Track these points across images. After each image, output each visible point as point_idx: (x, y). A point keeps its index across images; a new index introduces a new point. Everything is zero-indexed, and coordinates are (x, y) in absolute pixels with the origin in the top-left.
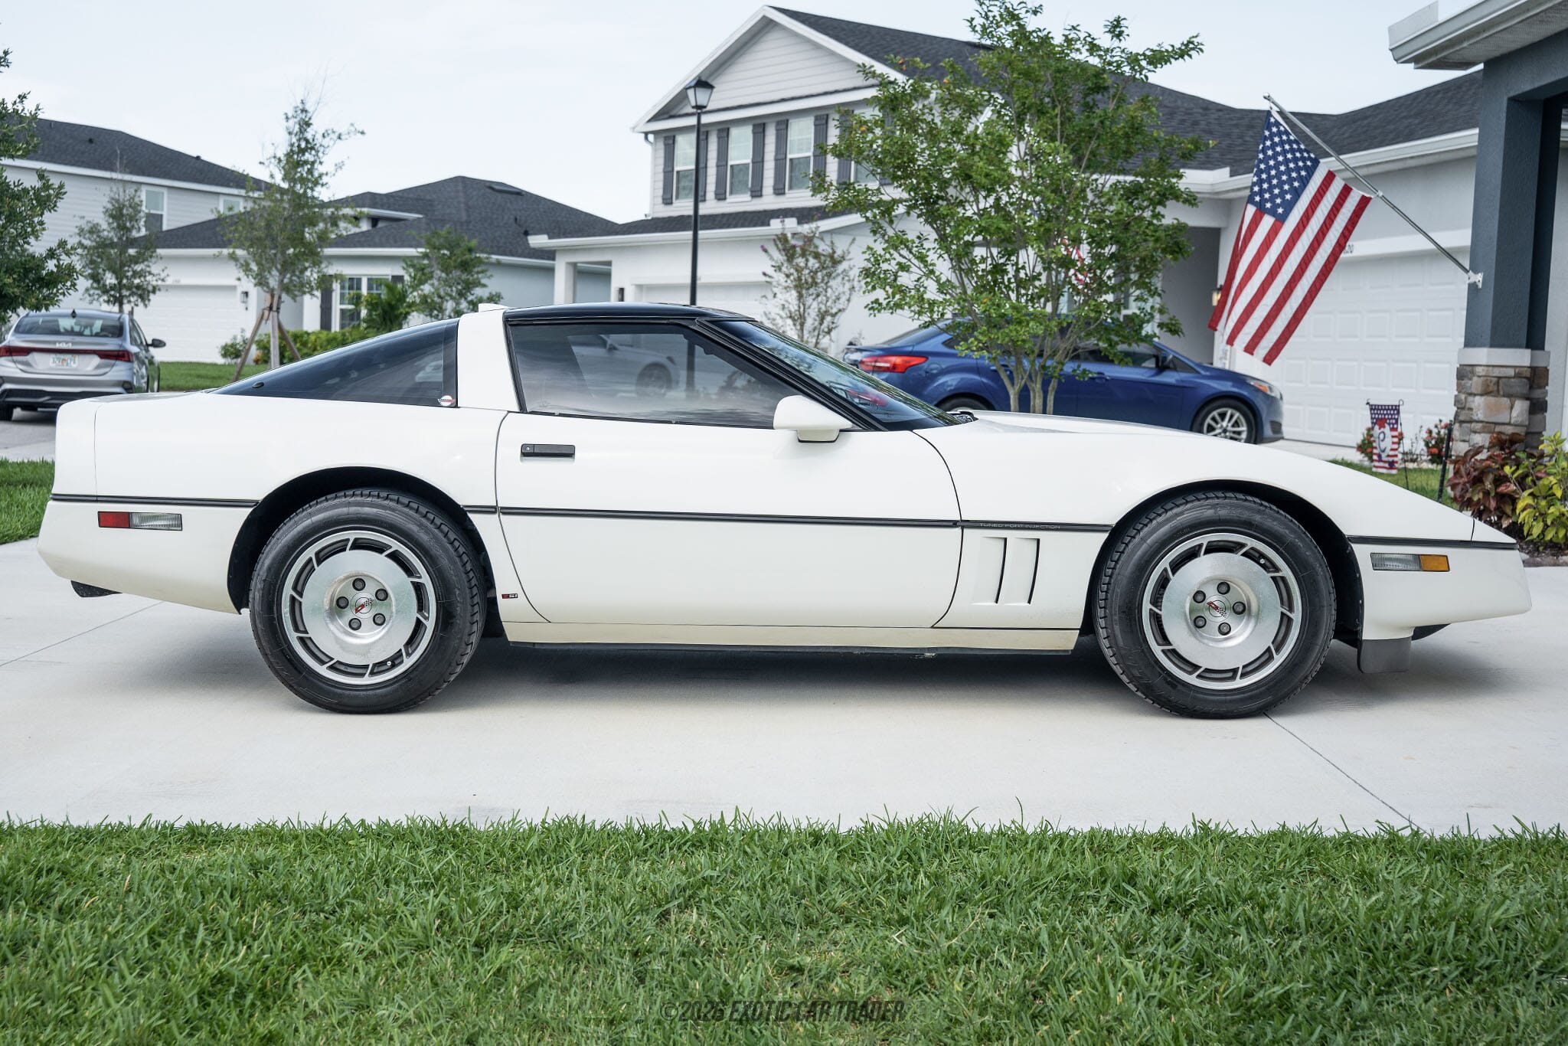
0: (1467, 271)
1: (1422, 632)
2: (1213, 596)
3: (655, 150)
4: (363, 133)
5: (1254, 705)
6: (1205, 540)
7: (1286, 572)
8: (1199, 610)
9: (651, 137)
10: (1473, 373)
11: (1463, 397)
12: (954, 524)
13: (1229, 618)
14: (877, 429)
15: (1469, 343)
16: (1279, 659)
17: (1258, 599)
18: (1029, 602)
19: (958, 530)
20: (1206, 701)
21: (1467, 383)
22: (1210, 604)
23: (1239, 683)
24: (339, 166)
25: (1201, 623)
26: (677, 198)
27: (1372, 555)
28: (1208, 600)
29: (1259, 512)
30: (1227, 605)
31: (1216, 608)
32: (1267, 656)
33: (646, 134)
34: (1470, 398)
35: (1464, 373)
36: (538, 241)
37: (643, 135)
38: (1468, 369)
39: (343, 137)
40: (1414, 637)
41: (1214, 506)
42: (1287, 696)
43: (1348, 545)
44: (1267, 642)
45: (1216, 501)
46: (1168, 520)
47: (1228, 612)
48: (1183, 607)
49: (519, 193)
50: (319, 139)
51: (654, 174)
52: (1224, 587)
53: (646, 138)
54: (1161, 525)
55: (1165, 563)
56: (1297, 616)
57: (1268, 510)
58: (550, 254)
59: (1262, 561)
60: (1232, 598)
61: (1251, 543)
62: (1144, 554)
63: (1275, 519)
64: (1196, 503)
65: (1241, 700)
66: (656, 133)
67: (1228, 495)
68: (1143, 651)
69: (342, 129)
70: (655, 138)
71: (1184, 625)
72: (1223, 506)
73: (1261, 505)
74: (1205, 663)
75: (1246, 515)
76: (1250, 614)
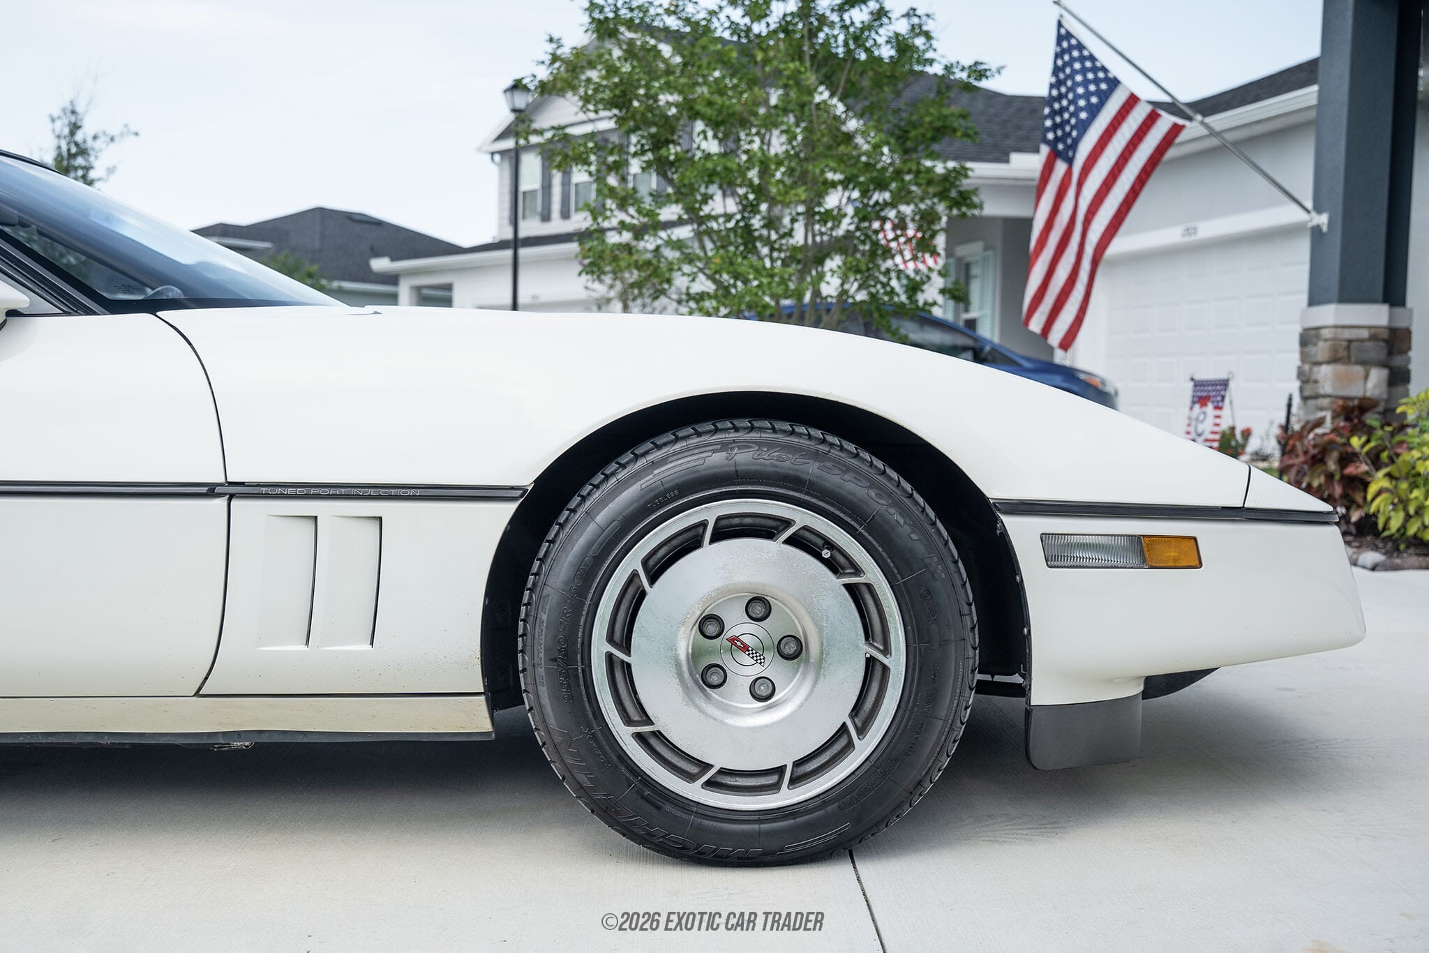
0: (1308, 211)
1: (1158, 685)
2: (739, 626)
3: (501, 170)
4: (137, 134)
5: (815, 841)
6: (710, 513)
7: (873, 574)
8: (712, 652)
9: (497, 157)
10: (1318, 337)
11: (1307, 367)
12: (210, 491)
13: (774, 669)
14: (89, 312)
15: (1315, 299)
16: (864, 748)
17: (820, 630)
18: (372, 643)
19: (221, 503)
20: (721, 833)
21: (1311, 349)
22: (733, 640)
23: (787, 797)
24: (111, 171)
25: (715, 679)
26: (524, 217)
27: (1043, 536)
28: (729, 633)
29: (816, 456)
30: (767, 642)
31: (745, 648)
32: (839, 742)
33: (493, 154)
34: (1316, 369)
35: (1308, 338)
36: (380, 264)
37: (489, 157)
38: (1313, 332)
39: (116, 139)
40: (1146, 694)
41: (725, 446)
42: (885, 821)
43: (996, 520)
44: (840, 714)
45: (732, 435)
46: (636, 476)
47: (769, 656)
48: (674, 648)
49: (378, 223)
50: (90, 143)
51: (501, 195)
52: (759, 607)
53: (492, 159)
54: (623, 485)
55: (633, 562)
56: (897, 662)
57: (835, 452)
58: (392, 279)
59: (826, 554)
60: (774, 627)
61: (801, 518)
62: (590, 544)
63: (848, 469)
64: (695, 441)
65: (789, 830)
66: (502, 153)
67: (757, 424)
68: (594, 736)
69: (115, 130)
70: (502, 159)
71: (674, 683)
72: (744, 445)
73: (823, 441)
74: (719, 759)
75: (788, 463)
76: (807, 661)
